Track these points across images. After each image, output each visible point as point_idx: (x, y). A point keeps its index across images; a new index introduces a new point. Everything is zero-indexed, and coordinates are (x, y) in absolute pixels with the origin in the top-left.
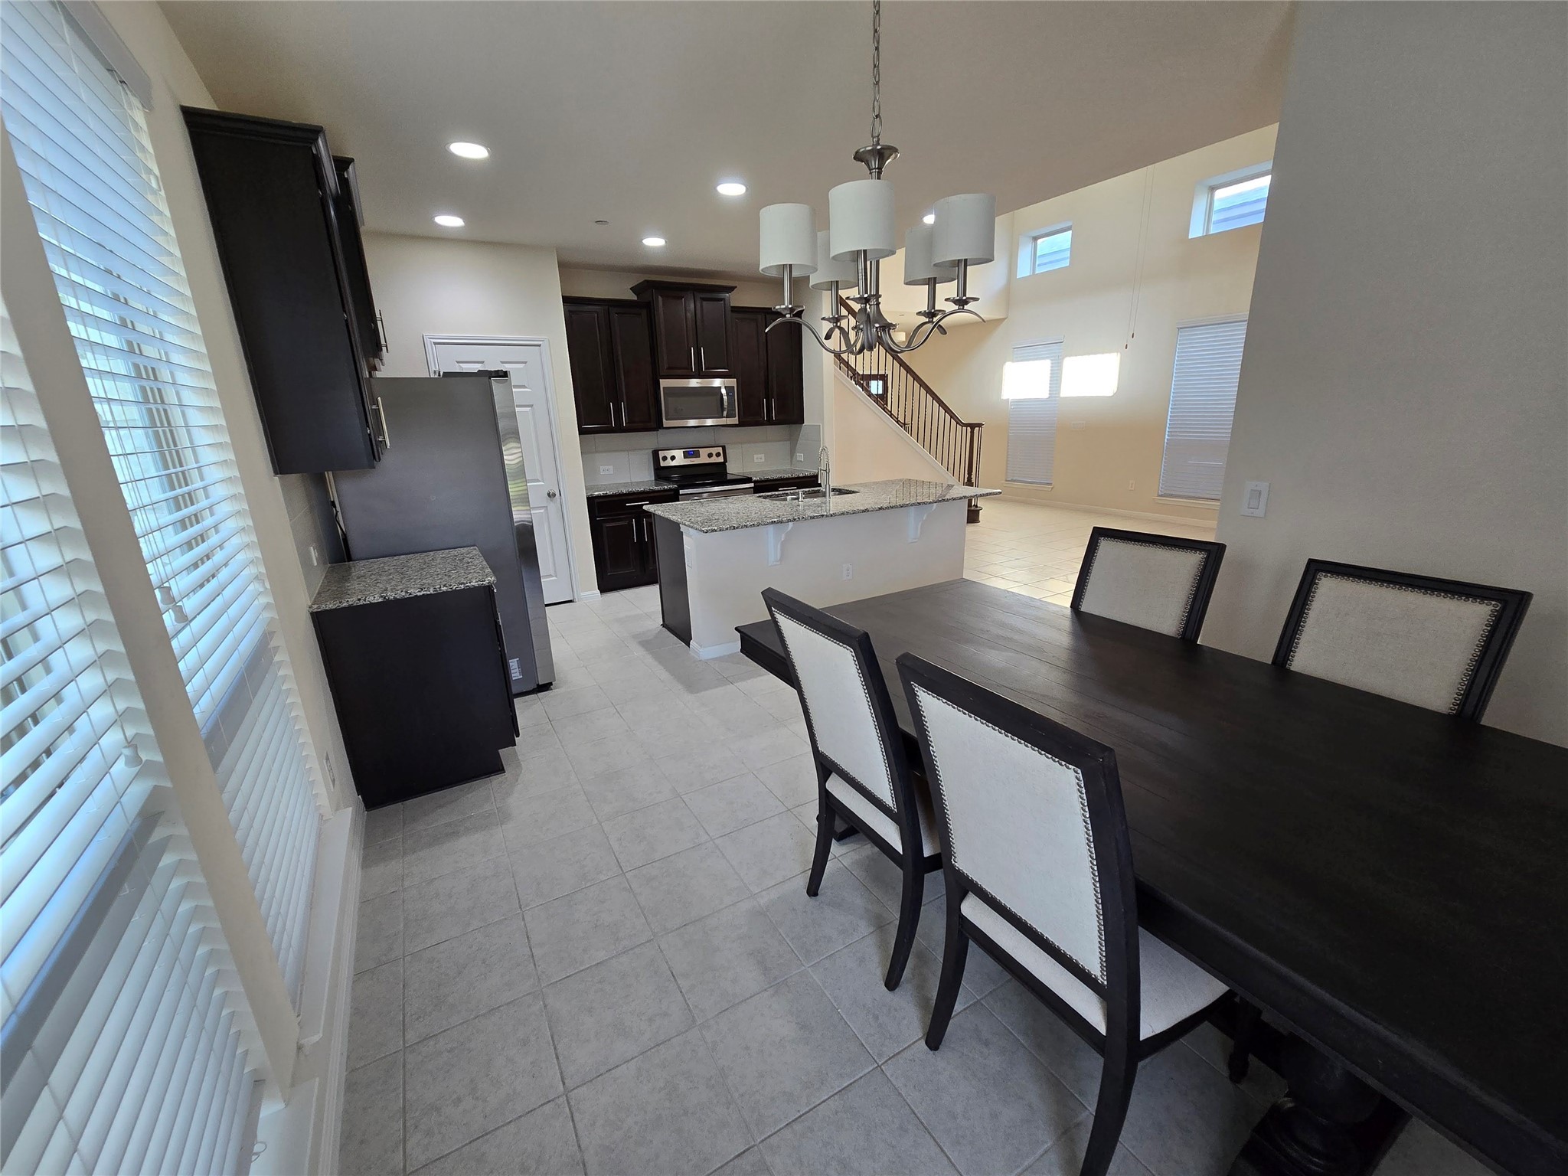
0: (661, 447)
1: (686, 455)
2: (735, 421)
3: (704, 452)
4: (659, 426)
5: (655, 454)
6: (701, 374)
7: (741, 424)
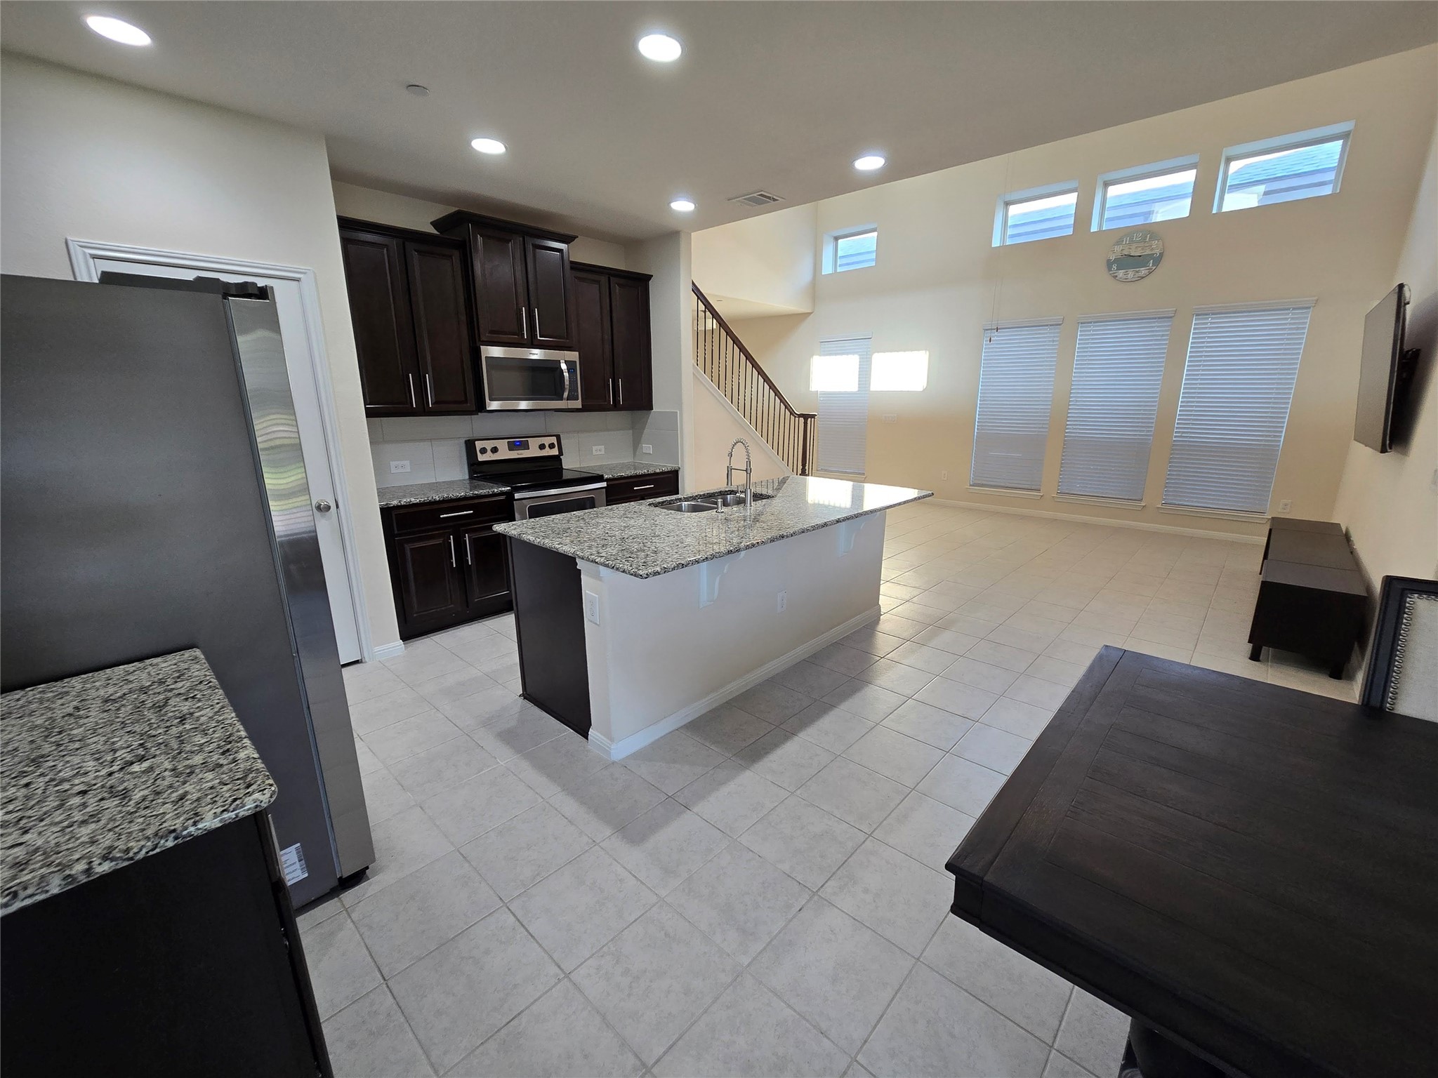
0: (476, 435)
1: (512, 447)
2: (578, 404)
3: (534, 443)
4: (481, 407)
5: (470, 445)
6: (535, 343)
7: (585, 409)
